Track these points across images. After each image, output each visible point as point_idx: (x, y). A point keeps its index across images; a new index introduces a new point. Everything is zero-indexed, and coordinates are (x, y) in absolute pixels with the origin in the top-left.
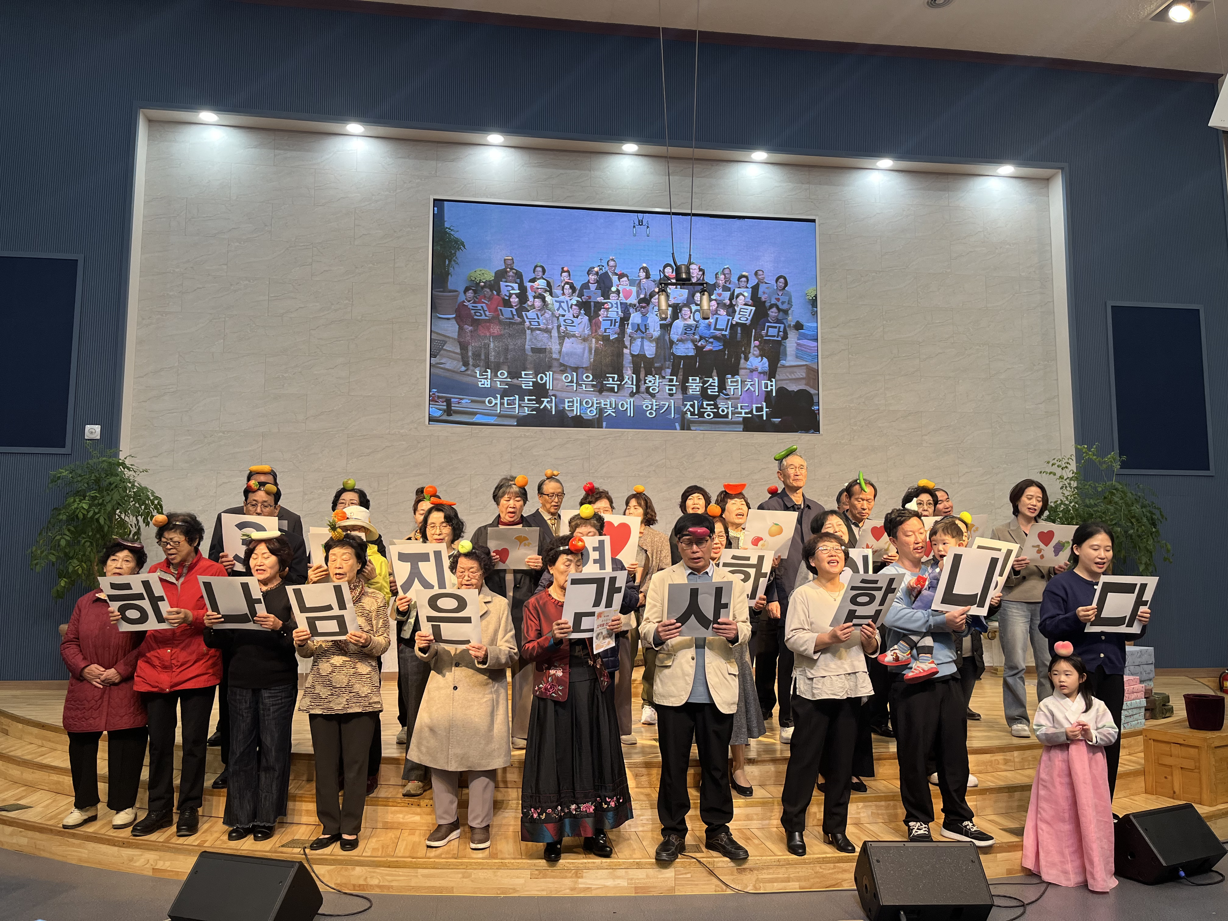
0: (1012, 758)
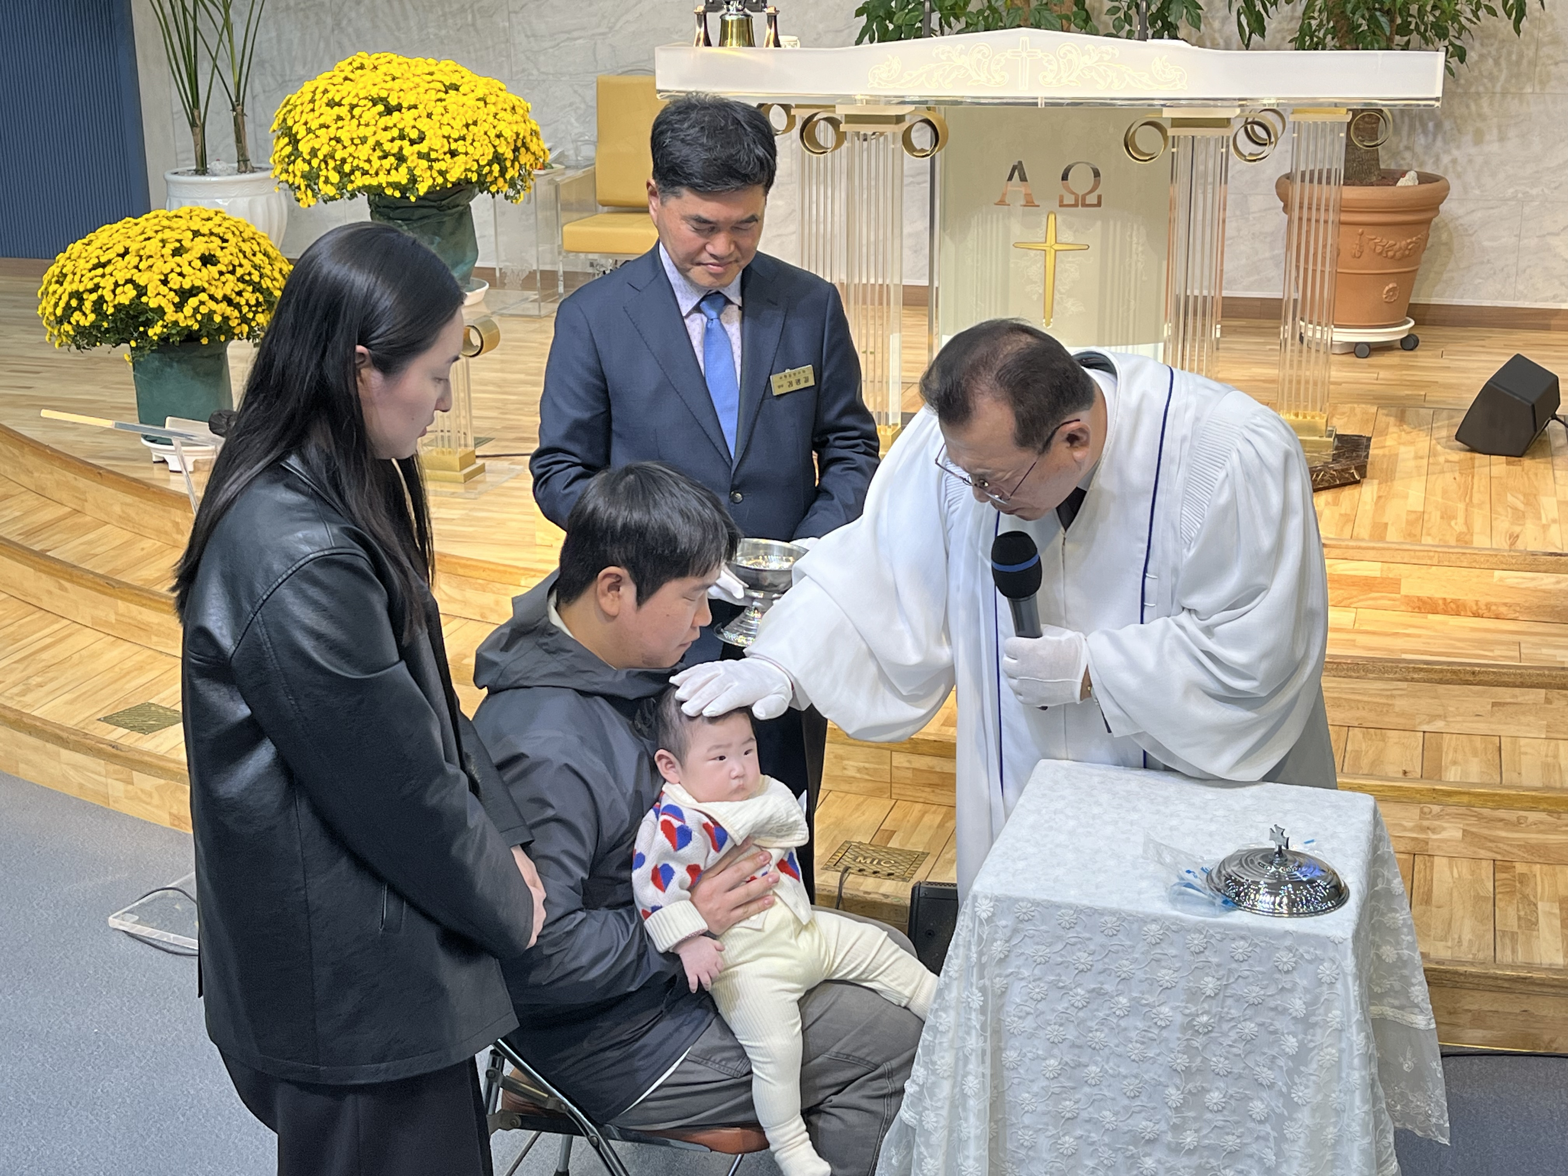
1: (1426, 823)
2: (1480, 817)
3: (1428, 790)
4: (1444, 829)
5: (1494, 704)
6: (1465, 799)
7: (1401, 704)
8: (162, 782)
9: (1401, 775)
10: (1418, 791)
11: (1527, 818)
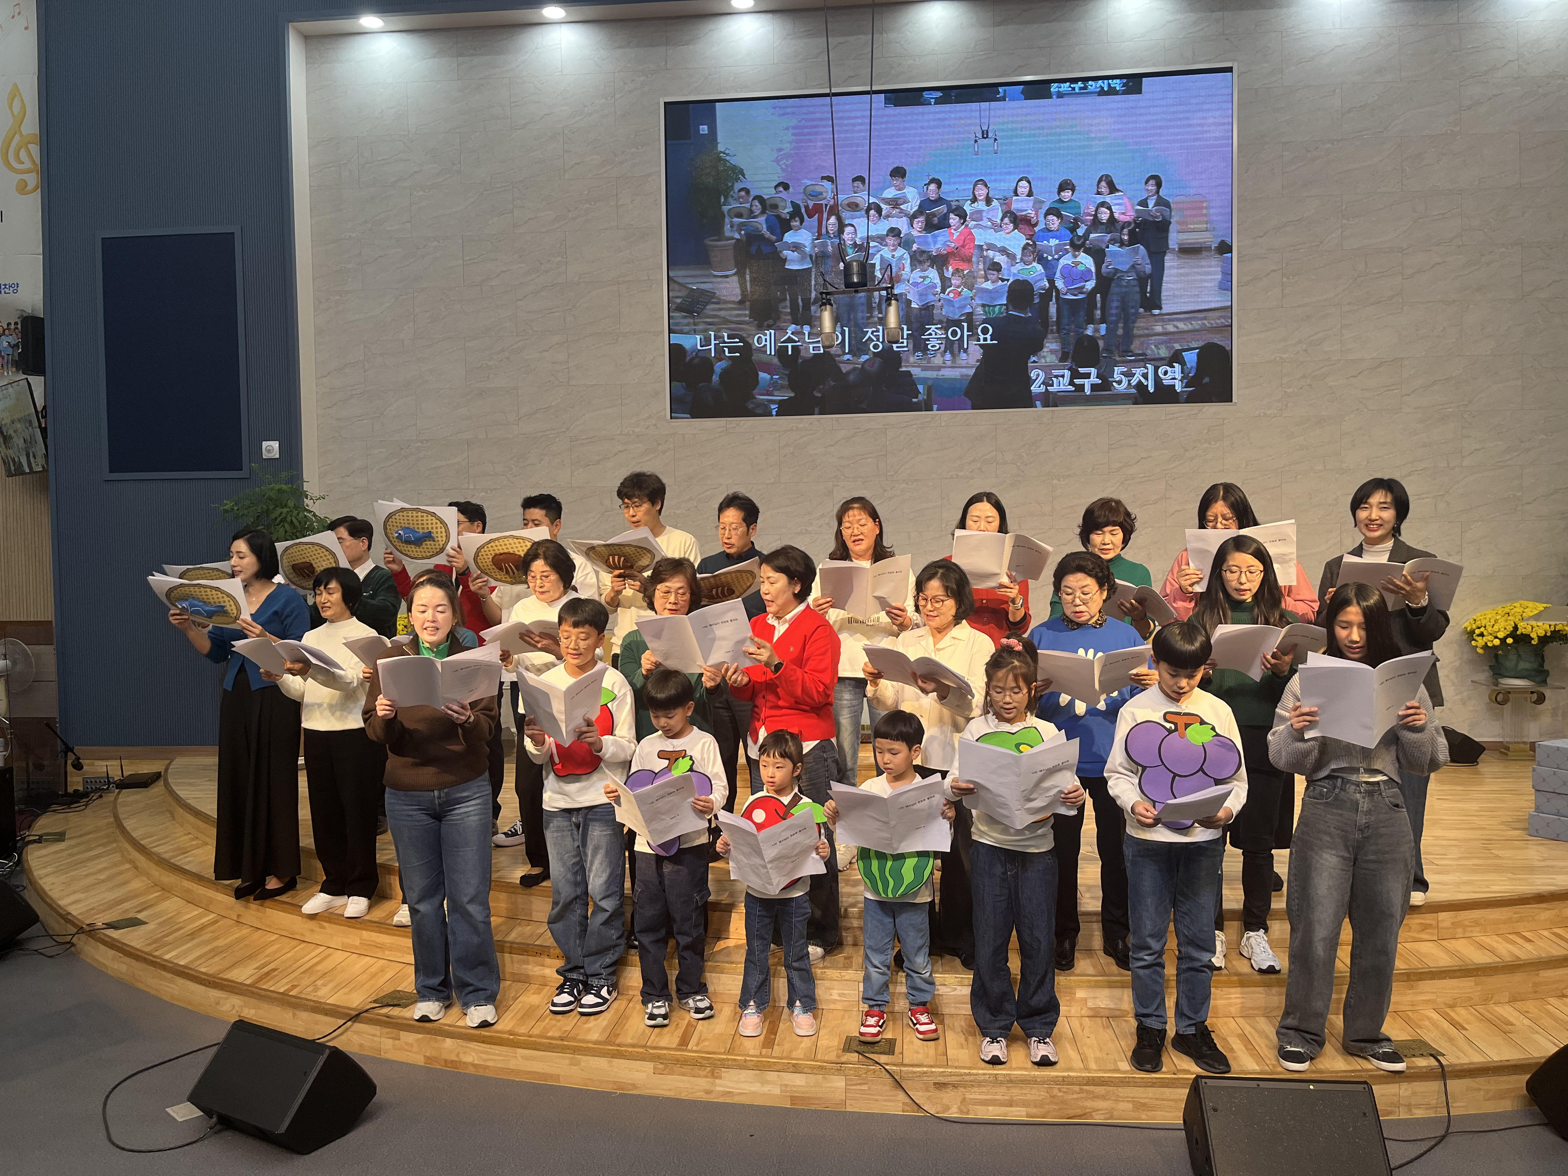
8: (421, 1036)
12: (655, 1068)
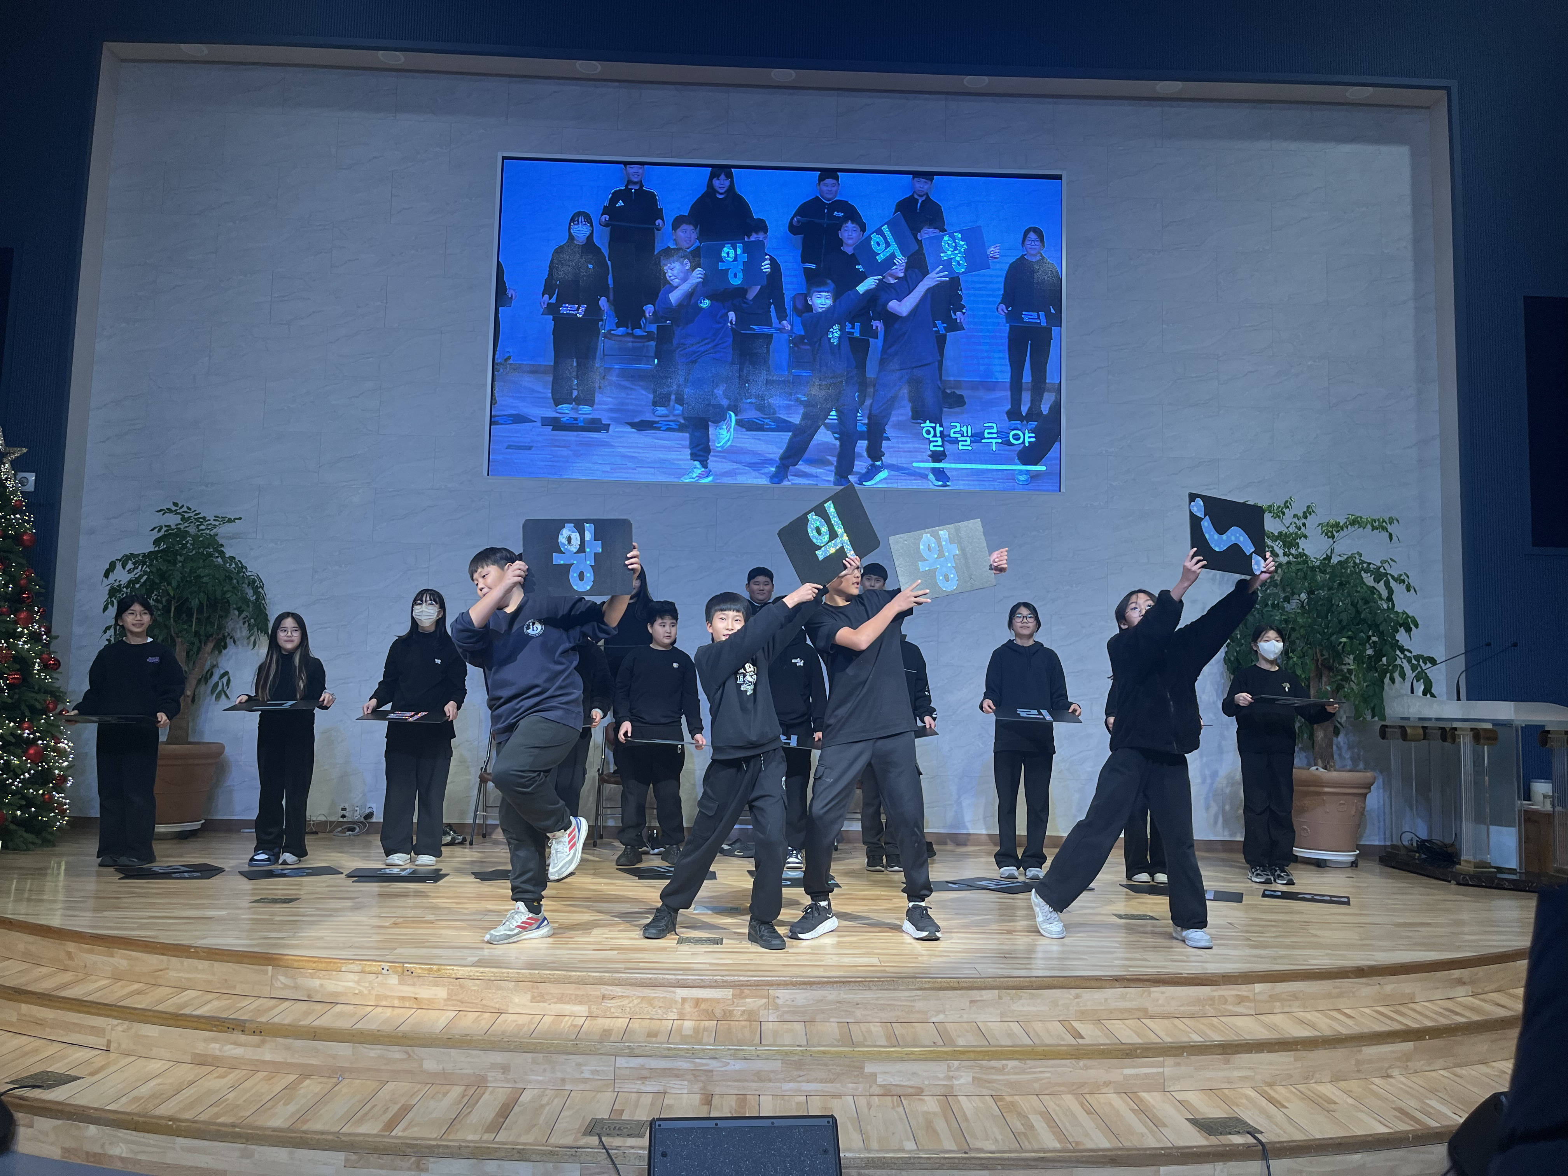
0: (1250, 995)
1: (951, 1074)
2: (981, 1067)
3: (951, 1051)
4: (961, 1077)
5: (971, 1002)
6: (972, 1056)
7: (920, 1005)
9: (933, 1044)
10: (946, 1053)
11: (1007, 1065)
12: (346, 1160)
